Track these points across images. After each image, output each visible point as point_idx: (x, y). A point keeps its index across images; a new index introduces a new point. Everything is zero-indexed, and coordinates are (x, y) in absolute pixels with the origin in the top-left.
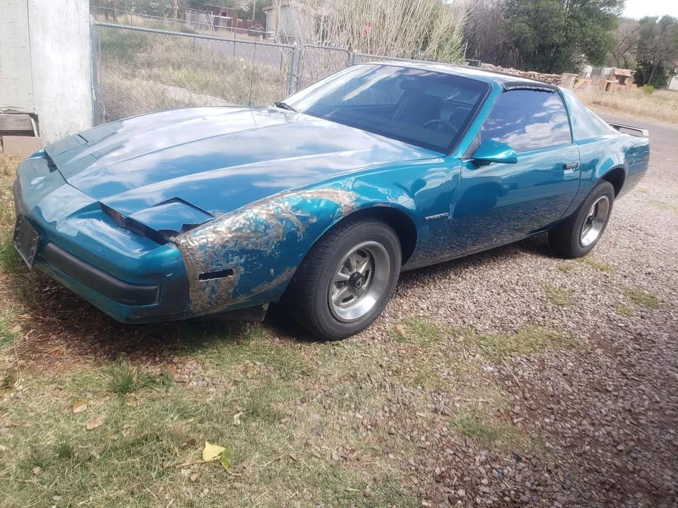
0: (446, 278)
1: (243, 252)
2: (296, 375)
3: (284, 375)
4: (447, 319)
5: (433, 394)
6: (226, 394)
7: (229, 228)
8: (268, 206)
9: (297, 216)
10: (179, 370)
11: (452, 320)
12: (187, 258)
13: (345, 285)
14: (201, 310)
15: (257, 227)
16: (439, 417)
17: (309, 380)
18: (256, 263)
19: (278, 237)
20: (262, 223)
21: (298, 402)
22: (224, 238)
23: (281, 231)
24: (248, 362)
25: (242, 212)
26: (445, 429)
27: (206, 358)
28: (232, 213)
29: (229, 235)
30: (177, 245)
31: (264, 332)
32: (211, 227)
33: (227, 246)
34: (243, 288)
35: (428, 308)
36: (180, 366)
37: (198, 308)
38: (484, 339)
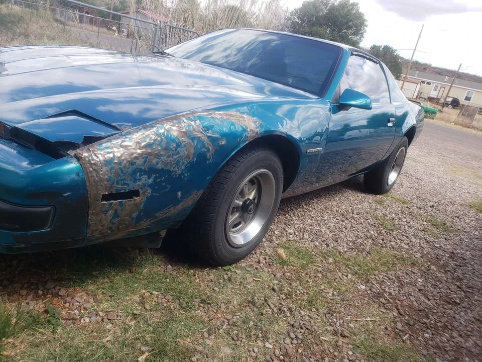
0: (300, 207)
1: (151, 171)
2: (197, 304)
3: (184, 305)
4: (313, 243)
5: (327, 315)
6: (126, 331)
7: (139, 143)
8: (180, 123)
9: (208, 137)
10: (67, 305)
11: (317, 244)
12: (90, 175)
13: (237, 211)
14: (100, 236)
15: (168, 143)
16: (341, 341)
17: (211, 308)
18: (164, 184)
19: (189, 158)
20: (173, 141)
21: (206, 335)
22: (132, 154)
23: (192, 150)
24: (144, 291)
25: (153, 127)
26: (350, 353)
27: (98, 289)
28: (141, 127)
29: (139, 151)
30: (78, 158)
31: (155, 259)
32: (119, 141)
33: (135, 163)
34: (147, 212)
35: (295, 233)
36: (68, 299)
37: (97, 234)
38: (349, 260)
